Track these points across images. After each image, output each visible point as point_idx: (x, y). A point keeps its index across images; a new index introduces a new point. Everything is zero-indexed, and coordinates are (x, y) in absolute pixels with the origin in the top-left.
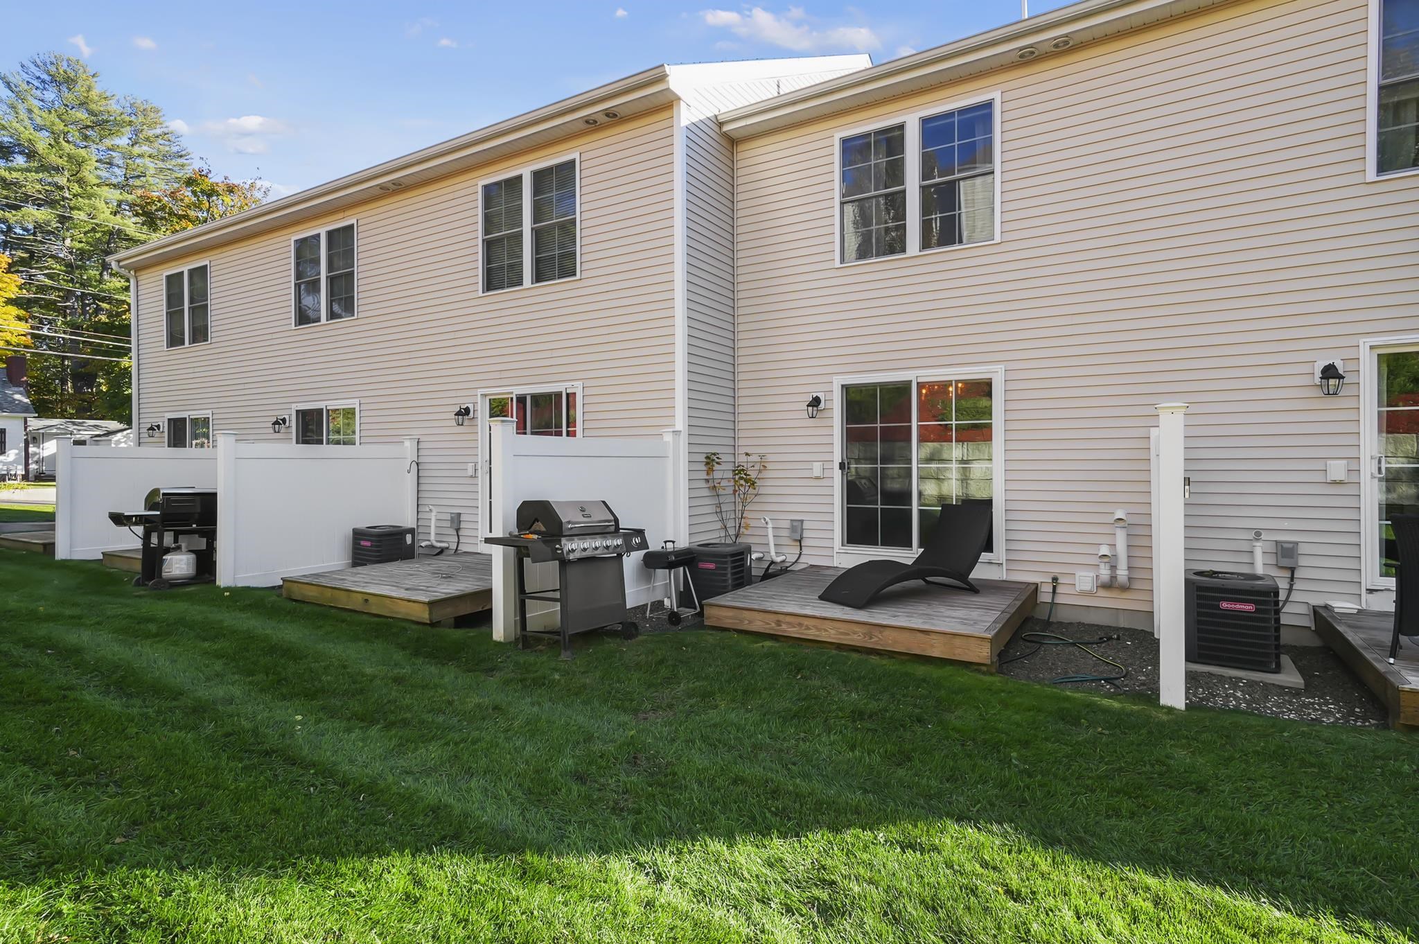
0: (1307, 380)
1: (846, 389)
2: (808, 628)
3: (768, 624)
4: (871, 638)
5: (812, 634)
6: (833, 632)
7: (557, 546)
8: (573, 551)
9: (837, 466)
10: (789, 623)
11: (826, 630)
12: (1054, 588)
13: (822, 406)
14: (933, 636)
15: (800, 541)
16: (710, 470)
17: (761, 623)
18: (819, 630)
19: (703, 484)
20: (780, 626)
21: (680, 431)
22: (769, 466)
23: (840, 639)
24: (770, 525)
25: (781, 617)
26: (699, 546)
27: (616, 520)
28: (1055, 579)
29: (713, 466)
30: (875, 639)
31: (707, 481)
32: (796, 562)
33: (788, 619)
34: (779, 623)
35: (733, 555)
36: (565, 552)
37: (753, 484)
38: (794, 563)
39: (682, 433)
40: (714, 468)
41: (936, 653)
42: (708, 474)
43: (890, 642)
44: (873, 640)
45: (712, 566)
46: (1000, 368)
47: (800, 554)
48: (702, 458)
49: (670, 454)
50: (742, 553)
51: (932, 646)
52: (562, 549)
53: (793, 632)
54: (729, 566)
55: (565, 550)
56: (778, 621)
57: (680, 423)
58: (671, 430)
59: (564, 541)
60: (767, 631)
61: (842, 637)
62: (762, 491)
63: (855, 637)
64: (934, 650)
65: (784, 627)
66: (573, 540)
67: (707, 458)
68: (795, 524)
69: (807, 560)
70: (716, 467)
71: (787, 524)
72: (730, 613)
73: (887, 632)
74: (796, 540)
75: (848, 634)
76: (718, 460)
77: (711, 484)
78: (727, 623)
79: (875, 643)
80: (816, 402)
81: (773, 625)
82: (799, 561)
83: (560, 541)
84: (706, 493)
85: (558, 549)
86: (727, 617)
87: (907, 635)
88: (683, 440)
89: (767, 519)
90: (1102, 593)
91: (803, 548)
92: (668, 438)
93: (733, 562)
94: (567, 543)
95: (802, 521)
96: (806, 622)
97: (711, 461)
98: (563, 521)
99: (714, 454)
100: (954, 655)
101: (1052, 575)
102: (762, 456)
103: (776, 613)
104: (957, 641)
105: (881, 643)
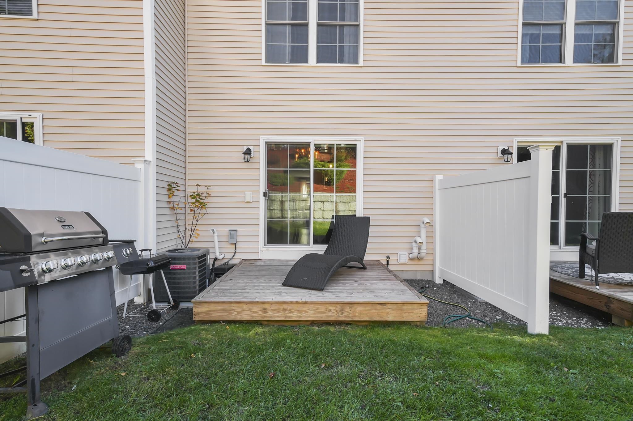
0: (494, 155)
1: (269, 145)
2: (291, 312)
3: (256, 312)
4: (342, 313)
5: (294, 316)
6: (312, 312)
7: (23, 267)
8: (50, 270)
9: (262, 194)
10: (274, 310)
11: (306, 312)
12: (388, 261)
13: (252, 155)
14: (389, 306)
15: (235, 244)
16: (171, 195)
17: (248, 313)
18: (300, 312)
19: (165, 205)
20: (267, 312)
21: (151, 162)
22: (212, 194)
23: (317, 317)
24: (216, 234)
25: (267, 306)
26: (168, 251)
27: (104, 232)
28: (388, 257)
29: (173, 192)
30: (346, 314)
31: (169, 202)
32: (232, 258)
33: (274, 306)
34: (265, 311)
35: (199, 258)
36: (36, 274)
37: (204, 205)
38: (231, 259)
39: (152, 163)
40: (174, 194)
41: (390, 318)
42: (169, 198)
43: (357, 314)
44: (344, 315)
45: (183, 267)
46: (362, 138)
47: (235, 252)
48: (165, 185)
49: (142, 179)
50: (205, 255)
51: (388, 314)
52: (31, 271)
53: (277, 316)
54: (197, 266)
55: (37, 270)
56: (265, 309)
57: (150, 154)
58: (144, 159)
59: (33, 259)
60: (255, 319)
61: (319, 315)
62: (209, 211)
63: (330, 314)
64: (389, 316)
65: (270, 313)
66: (48, 257)
67: (169, 185)
68: (232, 232)
69: (241, 256)
70: (176, 193)
71: (226, 233)
72: (220, 307)
73: (355, 308)
74: (232, 244)
75: (324, 313)
76: (178, 188)
77: (172, 205)
78: (216, 316)
79: (346, 316)
80: (248, 152)
81: (260, 313)
82: (235, 257)
83: (28, 259)
84: (168, 211)
85: (23, 271)
86: (216, 311)
87: (369, 307)
88: (153, 170)
89: (215, 230)
90: (411, 262)
91: (237, 248)
92: (140, 165)
93: (200, 263)
94: (39, 261)
95: (236, 230)
96: (288, 307)
97: (170, 188)
98: (32, 233)
99: (176, 183)
100: (403, 317)
101: (386, 255)
102: (208, 187)
103: (263, 303)
104: (405, 308)
105: (351, 316)
